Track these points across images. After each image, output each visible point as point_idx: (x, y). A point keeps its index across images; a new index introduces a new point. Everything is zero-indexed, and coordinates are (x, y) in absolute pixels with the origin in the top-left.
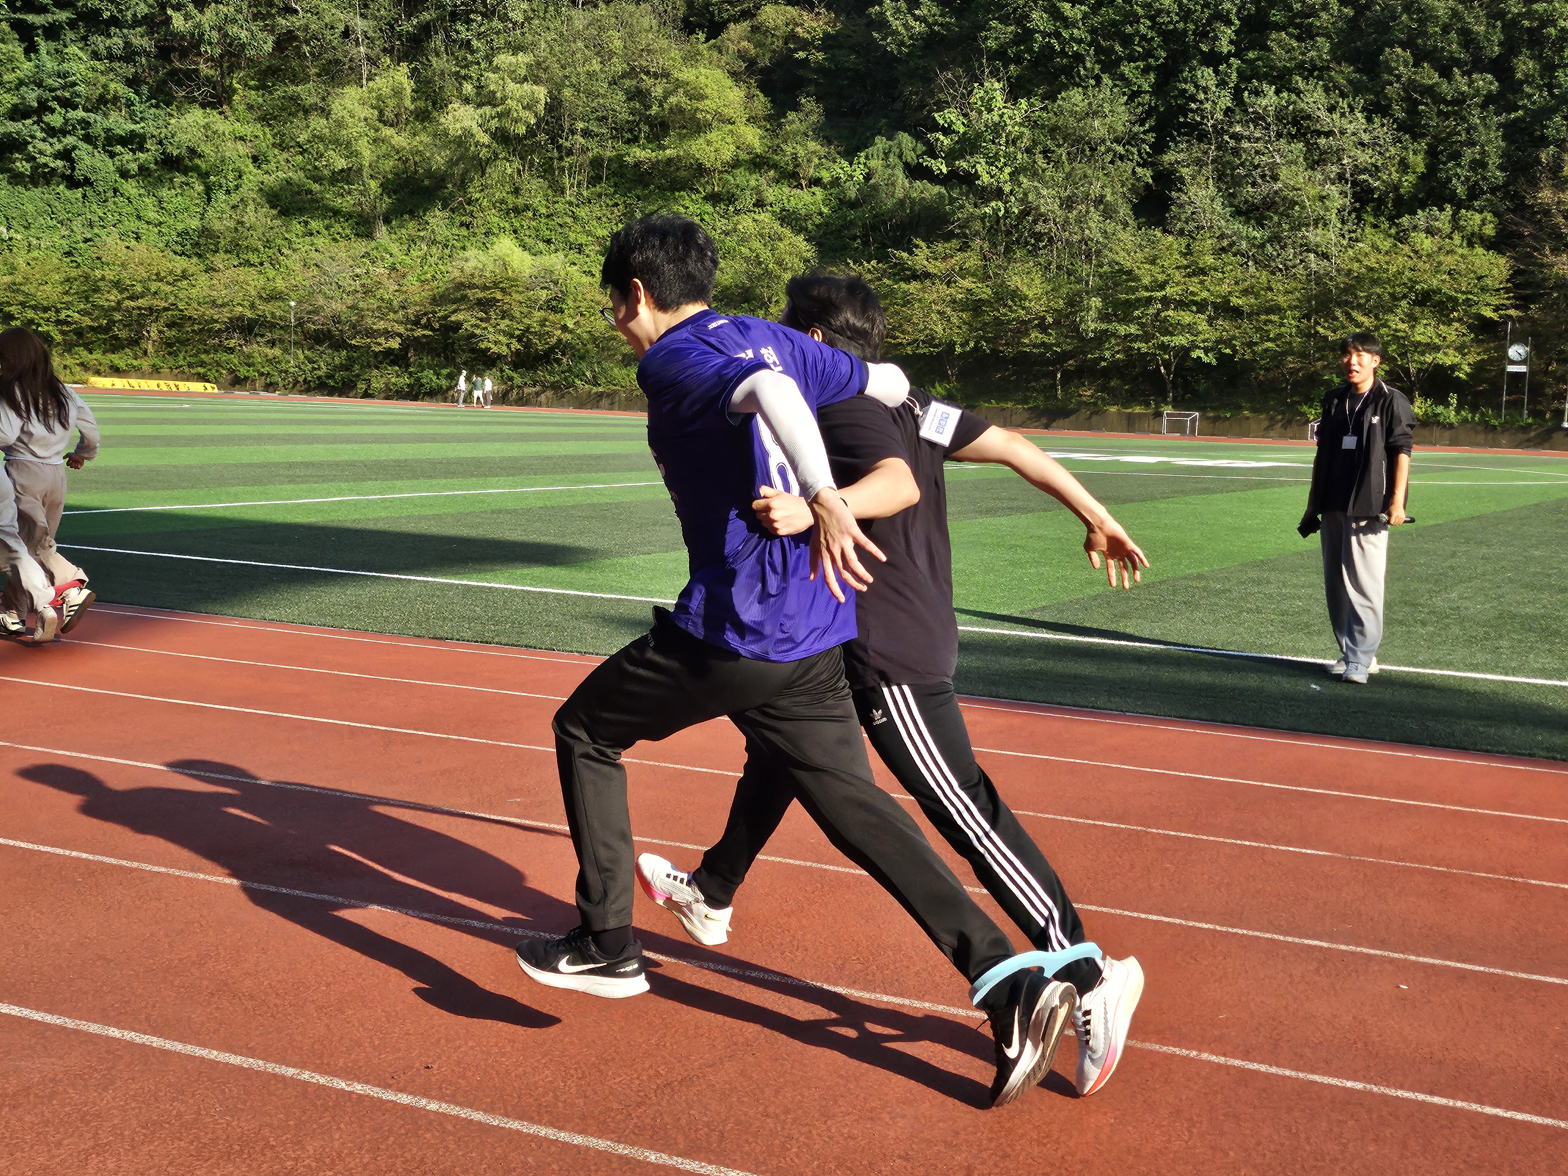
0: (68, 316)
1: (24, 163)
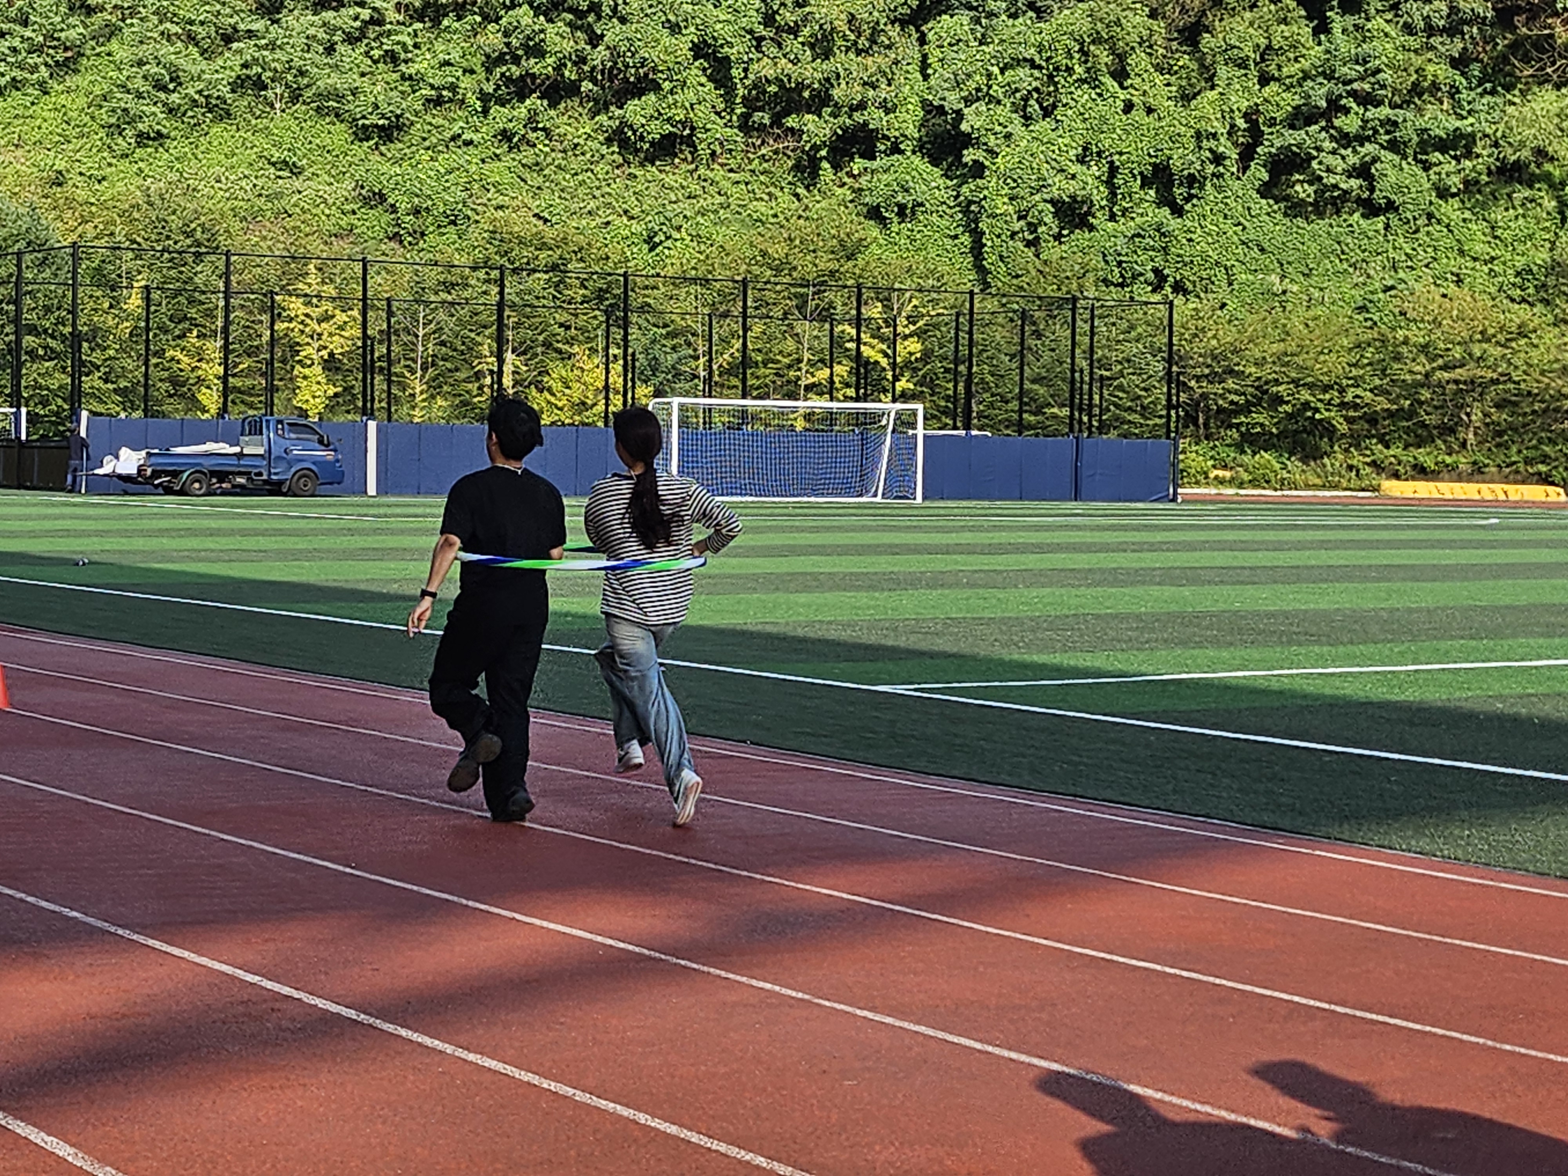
0: (1357, 396)
1: (1306, 186)
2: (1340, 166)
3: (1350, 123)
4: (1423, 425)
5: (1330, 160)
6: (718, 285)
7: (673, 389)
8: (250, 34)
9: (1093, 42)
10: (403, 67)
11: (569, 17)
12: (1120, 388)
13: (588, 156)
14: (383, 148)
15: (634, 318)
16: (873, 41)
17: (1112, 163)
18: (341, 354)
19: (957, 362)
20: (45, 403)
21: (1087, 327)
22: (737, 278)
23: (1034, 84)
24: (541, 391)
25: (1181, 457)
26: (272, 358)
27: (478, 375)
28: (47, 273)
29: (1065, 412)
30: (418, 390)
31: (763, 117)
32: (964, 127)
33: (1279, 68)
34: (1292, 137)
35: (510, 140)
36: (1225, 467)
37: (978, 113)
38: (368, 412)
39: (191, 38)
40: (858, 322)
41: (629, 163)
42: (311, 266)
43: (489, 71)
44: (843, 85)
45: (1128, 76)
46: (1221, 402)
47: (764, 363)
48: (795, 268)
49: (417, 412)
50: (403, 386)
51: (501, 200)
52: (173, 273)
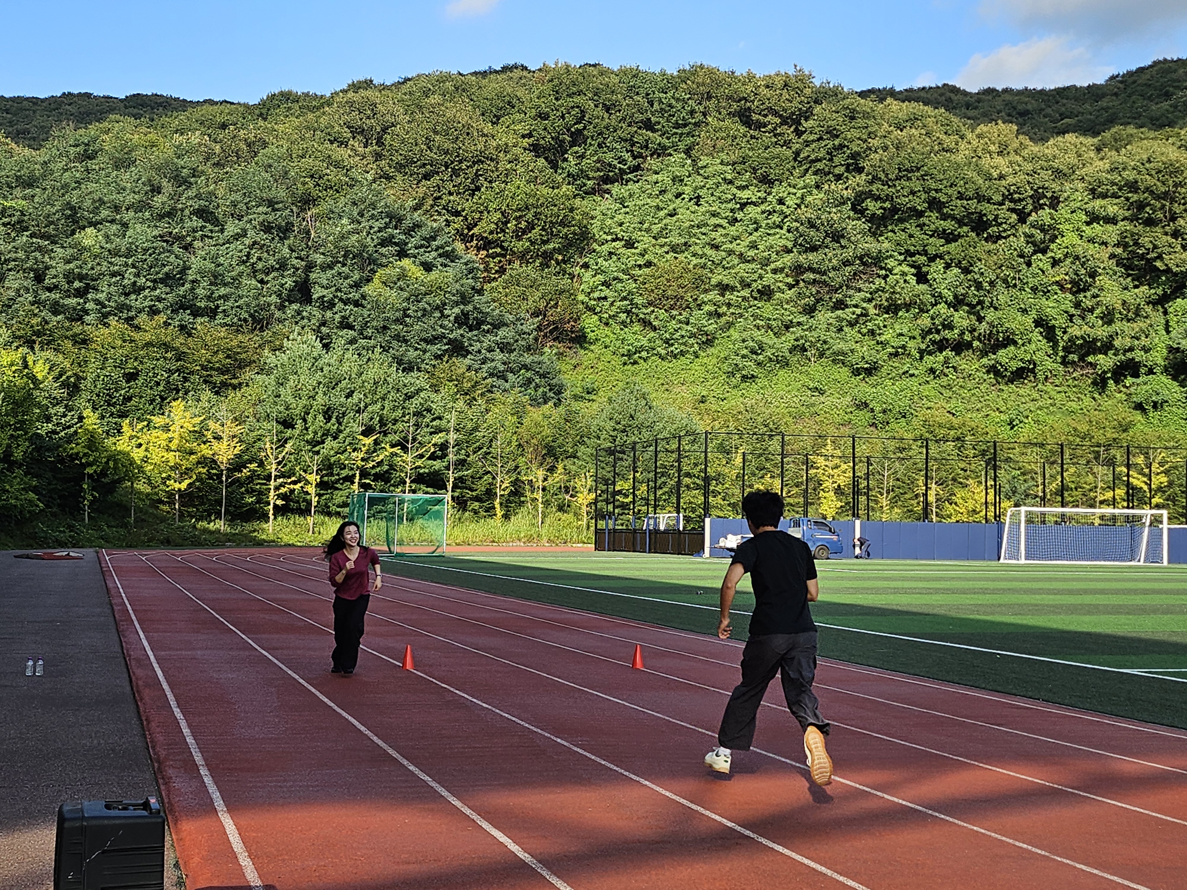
6: (1049, 447)
7: (1024, 503)
8: (799, 324)
10: (878, 338)
11: (966, 308)
13: (977, 380)
15: (1001, 465)
16: (1137, 314)
18: (845, 486)
22: (1060, 443)
24: (951, 504)
26: (808, 488)
27: (917, 496)
28: (696, 447)
30: (884, 505)
31: (1074, 357)
35: (934, 373)
38: (856, 515)
39: (770, 327)
40: (1129, 466)
41: (999, 383)
42: (829, 441)
43: (923, 338)
44: (1120, 338)
47: (1076, 489)
48: (1093, 437)
49: (884, 516)
50: (876, 502)
51: (929, 404)
52: (758, 445)
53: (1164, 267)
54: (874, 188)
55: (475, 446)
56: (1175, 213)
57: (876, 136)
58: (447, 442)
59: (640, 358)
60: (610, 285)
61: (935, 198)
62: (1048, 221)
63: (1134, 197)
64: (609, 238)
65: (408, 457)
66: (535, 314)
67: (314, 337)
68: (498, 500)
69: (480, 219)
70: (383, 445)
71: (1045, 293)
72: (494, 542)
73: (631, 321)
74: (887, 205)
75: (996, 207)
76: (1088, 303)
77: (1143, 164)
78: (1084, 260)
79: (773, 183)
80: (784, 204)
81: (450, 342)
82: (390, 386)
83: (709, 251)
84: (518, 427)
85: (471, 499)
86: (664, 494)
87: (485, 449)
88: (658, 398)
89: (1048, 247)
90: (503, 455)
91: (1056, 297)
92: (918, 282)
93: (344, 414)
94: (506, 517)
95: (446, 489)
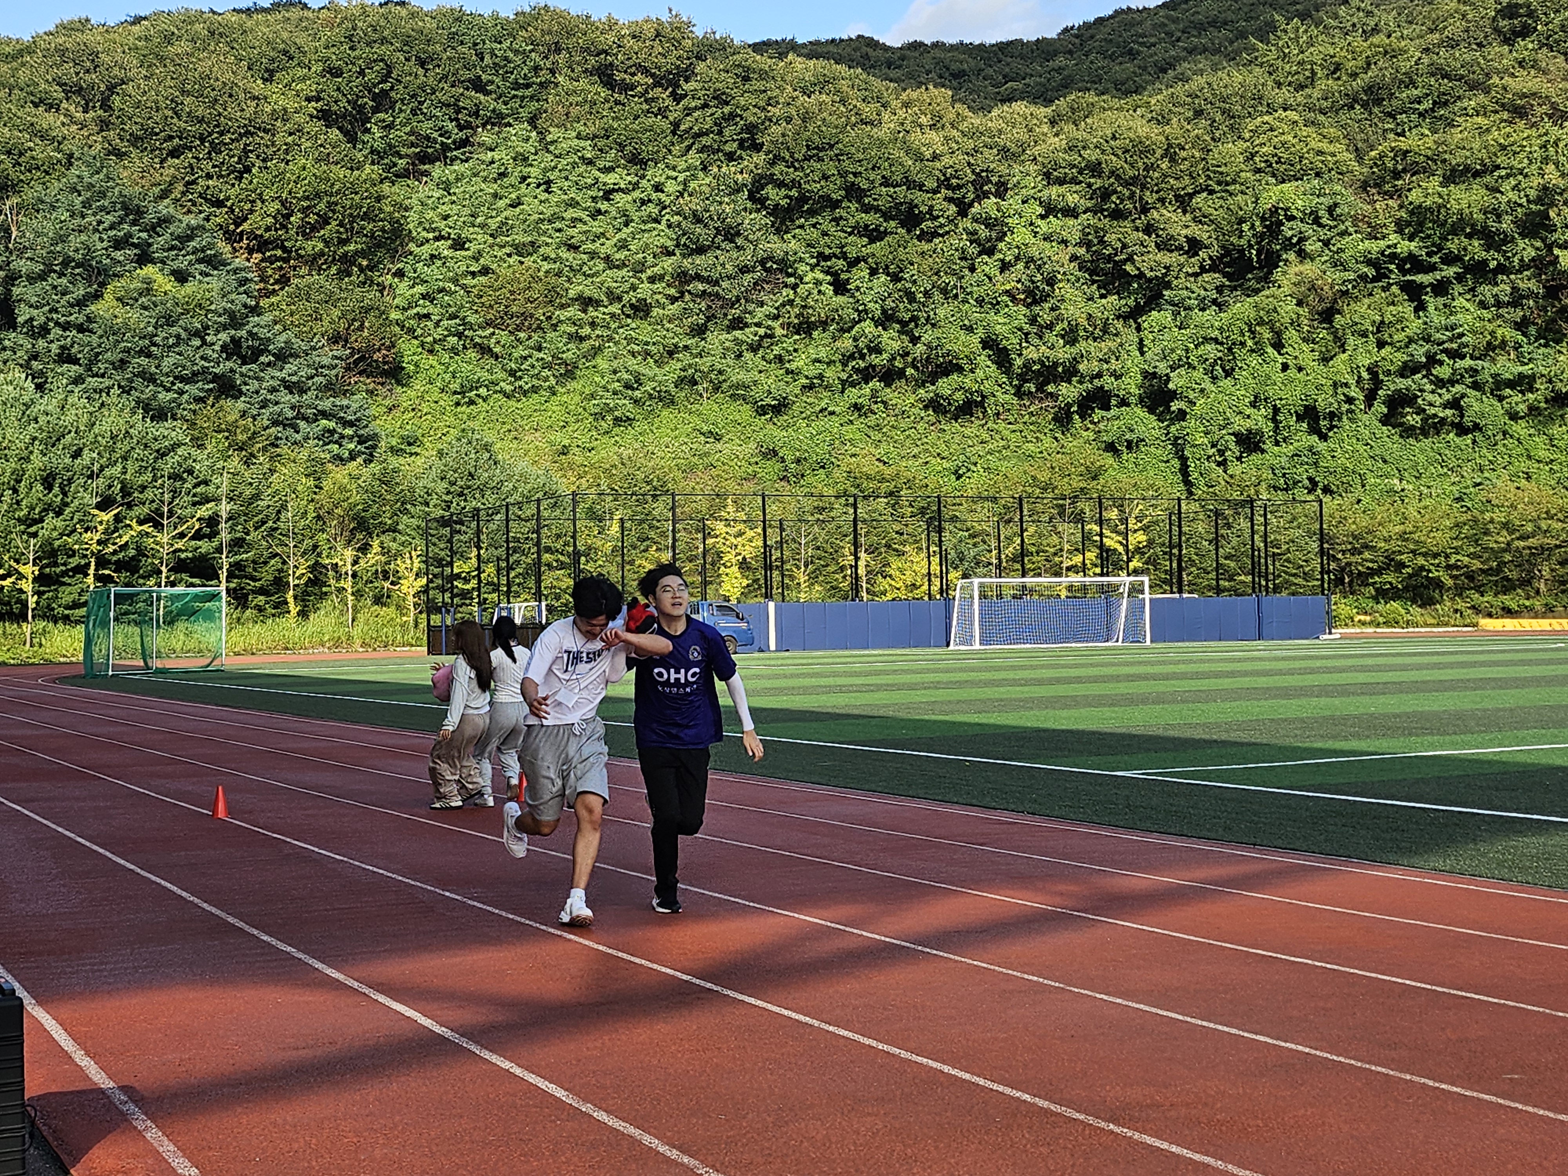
0: (1458, 560)
1: (1415, 416)
2: (1438, 401)
3: (1443, 372)
4: (1507, 579)
5: (1430, 397)
6: (1003, 501)
7: (975, 573)
8: (686, 347)
9: (1258, 324)
10: (787, 365)
11: (897, 326)
12: (1288, 560)
13: (912, 418)
14: (775, 420)
15: (946, 525)
16: (1105, 331)
17: (1275, 406)
18: (750, 558)
19: (1171, 547)
20: (558, 597)
21: (1262, 519)
22: (1016, 496)
23: (1219, 354)
24: (885, 577)
25: (1334, 607)
26: (705, 563)
28: (557, 512)
29: (1250, 578)
30: (802, 580)
31: (1030, 387)
32: (1171, 386)
33: (1391, 336)
34: (1402, 383)
35: (859, 410)
36: (1366, 613)
37: (1180, 376)
38: (768, 596)
39: (648, 353)
40: (1100, 522)
41: (940, 422)
42: (729, 500)
43: (845, 365)
44: (1086, 362)
45: (1284, 346)
46: (1360, 568)
47: (1038, 553)
48: (1056, 487)
49: (802, 595)
50: (792, 578)
51: (853, 450)
52: (639, 509)
53: (1137, 272)
54: (776, 170)
55: (256, 519)
56: (1147, 203)
57: (778, 103)
58: (218, 516)
59: (478, 396)
60: (434, 299)
61: (853, 184)
62: (994, 214)
63: (1097, 183)
64: (431, 236)
65: (164, 538)
66: (335, 339)
67: (23, 376)
68: (291, 593)
69: (251, 211)
70: (128, 522)
71: (993, 305)
72: (287, 649)
73: (465, 347)
74: (794, 193)
75: (929, 195)
76: (1046, 317)
77: (1107, 142)
78: (1039, 262)
79: (646, 164)
80: (663, 192)
81: (216, 378)
82: (135, 441)
83: (564, 254)
84: (315, 493)
85: (254, 592)
86: (516, 576)
87: (270, 523)
88: (504, 450)
89: (995, 247)
90: (296, 530)
91: (1007, 310)
92: (836, 293)
93: (70, 481)
94: (303, 614)
95: (218, 578)
